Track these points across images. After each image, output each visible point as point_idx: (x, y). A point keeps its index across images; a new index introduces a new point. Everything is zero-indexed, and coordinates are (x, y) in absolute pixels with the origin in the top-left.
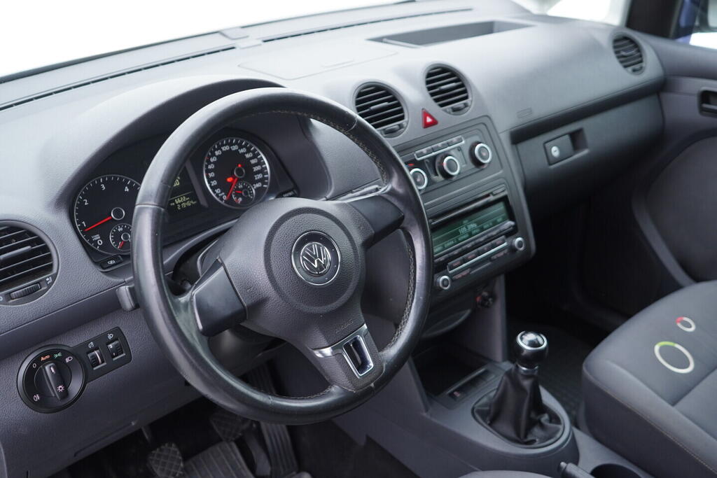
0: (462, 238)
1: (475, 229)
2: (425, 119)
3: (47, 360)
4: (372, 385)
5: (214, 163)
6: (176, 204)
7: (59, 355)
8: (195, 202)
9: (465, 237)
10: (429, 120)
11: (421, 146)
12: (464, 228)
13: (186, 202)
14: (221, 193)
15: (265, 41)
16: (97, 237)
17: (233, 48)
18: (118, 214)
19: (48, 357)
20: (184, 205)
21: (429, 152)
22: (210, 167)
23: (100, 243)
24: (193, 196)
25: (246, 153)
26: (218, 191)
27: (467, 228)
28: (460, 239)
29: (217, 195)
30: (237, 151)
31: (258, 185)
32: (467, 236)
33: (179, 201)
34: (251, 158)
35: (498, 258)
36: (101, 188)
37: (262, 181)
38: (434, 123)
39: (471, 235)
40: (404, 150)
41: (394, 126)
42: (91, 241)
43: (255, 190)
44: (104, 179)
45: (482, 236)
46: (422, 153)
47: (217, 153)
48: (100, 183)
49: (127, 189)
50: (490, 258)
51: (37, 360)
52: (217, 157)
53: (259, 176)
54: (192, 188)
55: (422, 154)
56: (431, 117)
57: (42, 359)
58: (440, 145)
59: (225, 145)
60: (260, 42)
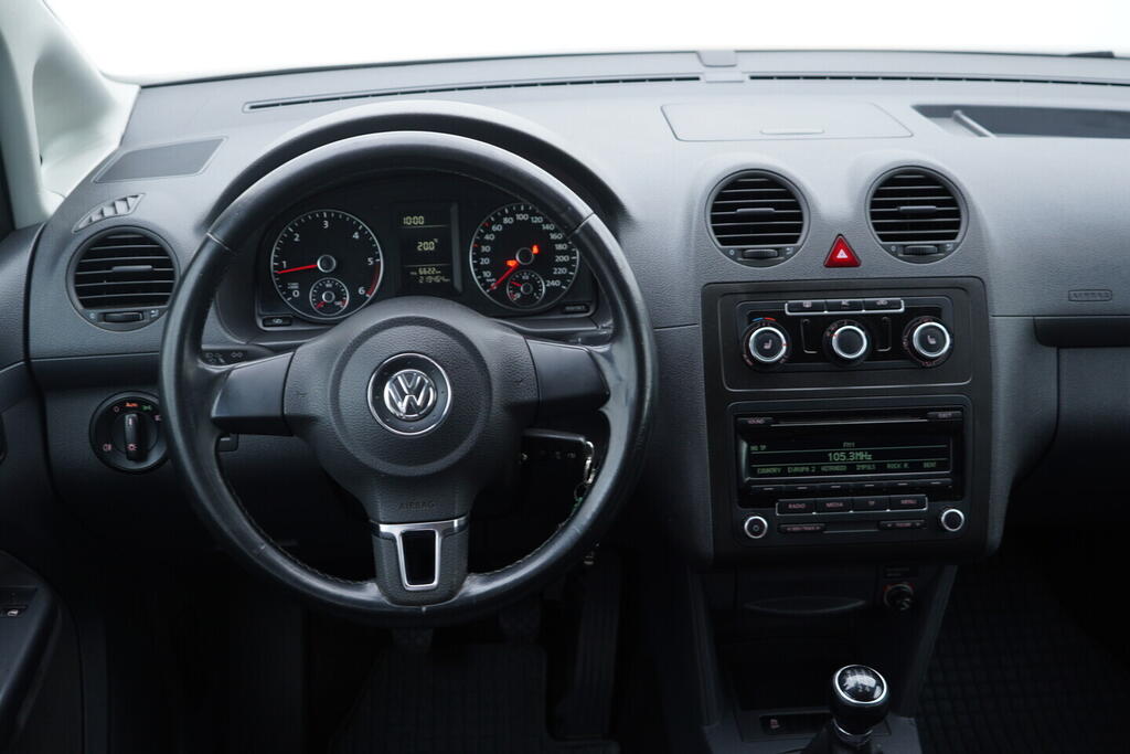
0: (831, 468)
1: (865, 462)
2: (836, 252)
3: (134, 408)
4: (424, 609)
5: (496, 233)
6: (419, 275)
7: (149, 408)
8: (447, 280)
9: (837, 468)
10: (842, 255)
11: (804, 294)
12: (842, 454)
13: (435, 275)
14: (491, 278)
15: (753, 78)
16: (294, 286)
17: (697, 79)
18: (327, 264)
19: (135, 405)
20: (430, 279)
21: (815, 308)
22: (487, 237)
23: (296, 294)
24: (448, 272)
25: (553, 232)
26: (486, 274)
27: (848, 456)
28: (823, 469)
29: (482, 280)
30: (539, 225)
31: (554, 283)
32: (844, 468)
33: (425, 272)
34: (558, 242)
35: (894, 527)
36: (323, 224)
37: (562, 278)
38: (853, 262)
39: (852, 468)
40: (767, 292)
41: (768, 248)
42: (285, 288)
43: (547, 288)
44: (329, 214)
45: (872, 479)
46: (801, 304)
47: (506, 221)
48: (322, 218)
49: (356, 236)
50: (879, 521)
51: (121, 404)
52: (505, 226)
53: (563, 271)
54: (449, 259)
55: (801, 308)
56: (848, 251)
57: (128, 405)
58: (845, 302)
59: (523, 213)
60: (747, 78)
